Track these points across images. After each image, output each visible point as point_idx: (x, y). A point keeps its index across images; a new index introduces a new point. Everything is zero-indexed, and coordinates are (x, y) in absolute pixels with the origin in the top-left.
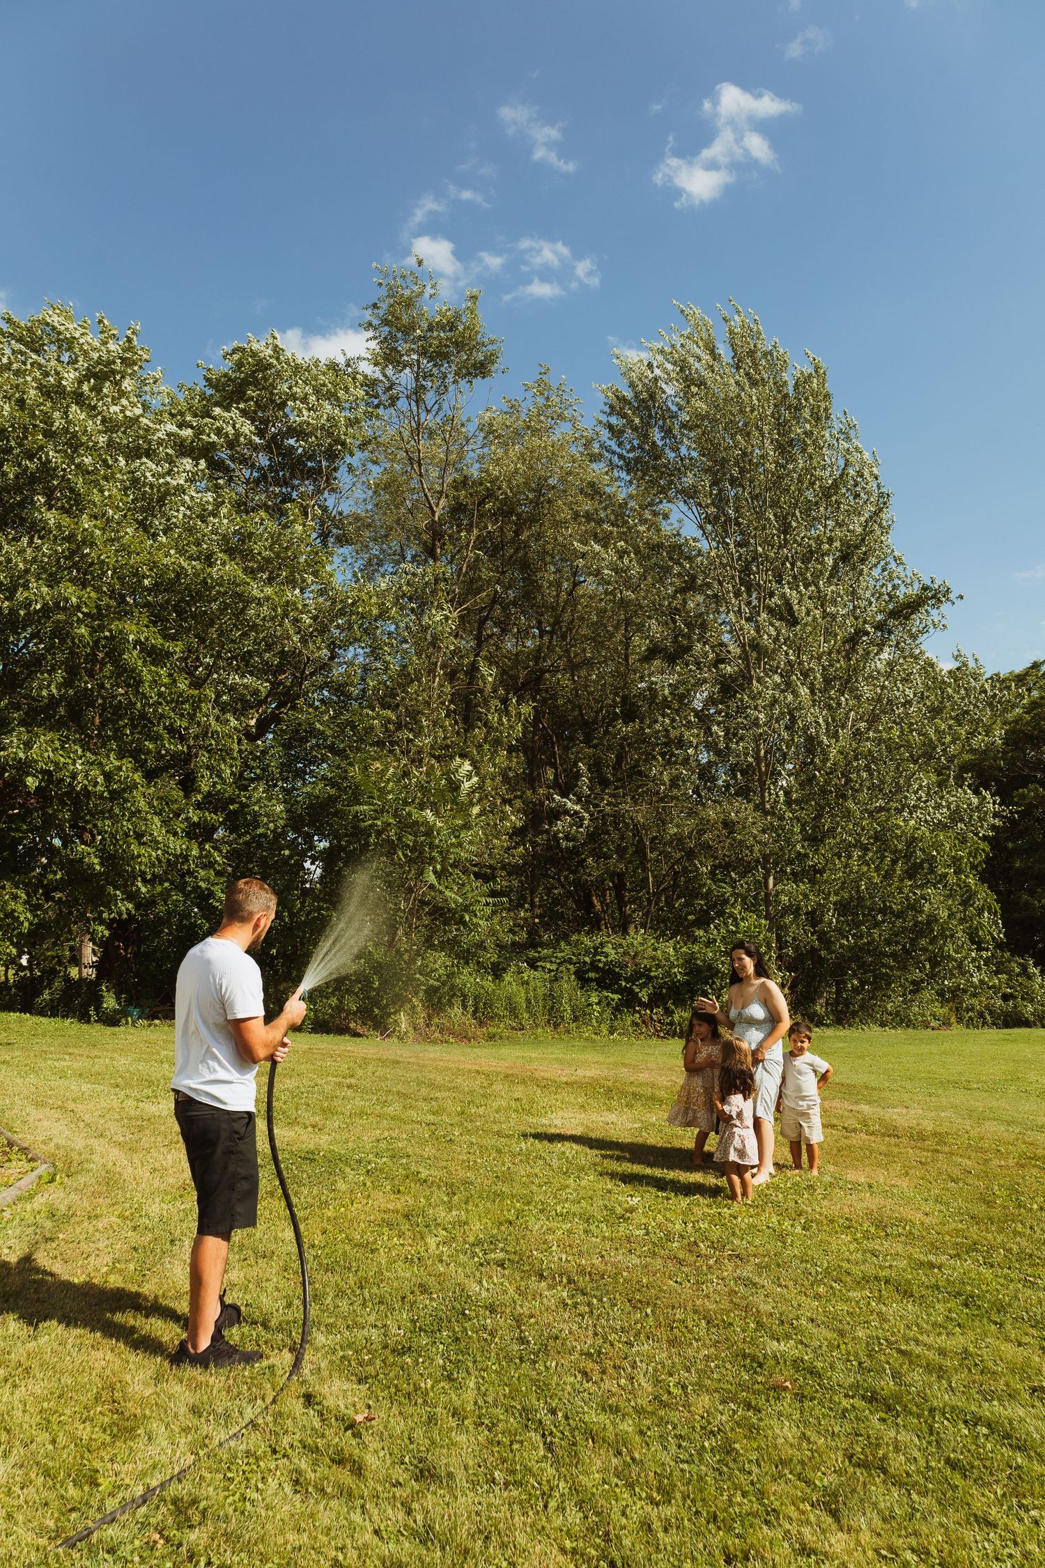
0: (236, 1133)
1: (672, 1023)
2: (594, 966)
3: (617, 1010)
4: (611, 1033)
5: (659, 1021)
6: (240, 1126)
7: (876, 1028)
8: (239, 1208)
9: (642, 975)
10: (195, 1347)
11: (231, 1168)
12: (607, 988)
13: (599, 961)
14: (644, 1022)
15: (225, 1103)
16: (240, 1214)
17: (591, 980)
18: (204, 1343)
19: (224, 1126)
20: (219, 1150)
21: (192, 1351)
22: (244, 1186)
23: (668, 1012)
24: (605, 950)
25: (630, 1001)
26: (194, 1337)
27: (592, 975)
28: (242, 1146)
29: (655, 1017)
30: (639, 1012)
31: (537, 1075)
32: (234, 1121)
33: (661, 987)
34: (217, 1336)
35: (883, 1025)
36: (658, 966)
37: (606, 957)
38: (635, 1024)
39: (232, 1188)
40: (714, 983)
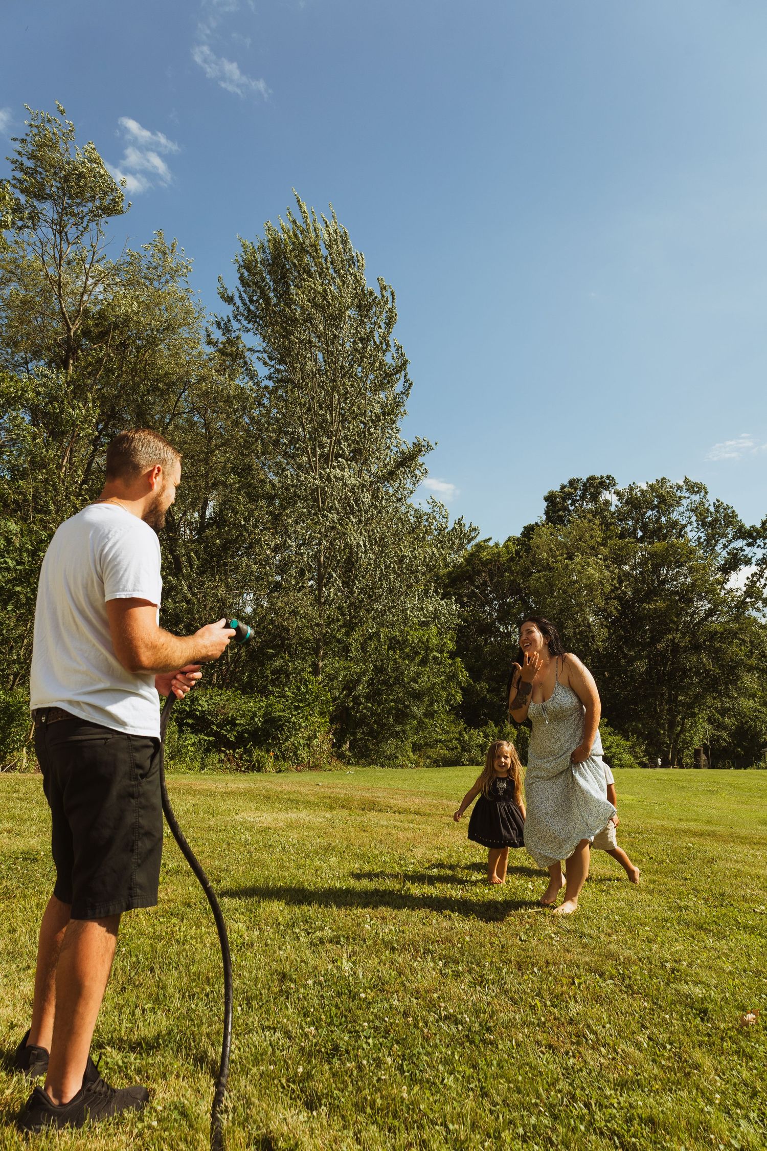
0: (140, 767)
1: (251, 761)
2: (190, 715)
3: (207, 750)
4: (202, 768)
5: (241, 759)
6: (143, 757)
7: (378, 768)
8: (140, 878)
9: (229, 723)
10: (59, 1093)
11: (130, 819)
12: (201, 732)
13: (196, 710)
14: (229, 760)
15: (123, 724)
16: (141, 887)
17: (188, 724)
18: (74, 1086)
19: (122, 756)
20: (115, 791)
21: (55, 1102)
22: (144, 845)
23: (249, 752)
24: (200, 702)
25: (220, 743)
26: (58, 1081)
27: (190, 721)
28: (146, 787)
29: (237, 756)
30: (224, 752)
31: (194, 787)
32: (137, 749)
33: (243, 732)
34: (92, 1074)
35: (383, 766)
36: (243, 716)
37: (202, 707)
38: (221, 761)
39: (130, 848)
40: (283, 729)
